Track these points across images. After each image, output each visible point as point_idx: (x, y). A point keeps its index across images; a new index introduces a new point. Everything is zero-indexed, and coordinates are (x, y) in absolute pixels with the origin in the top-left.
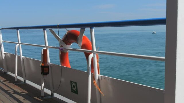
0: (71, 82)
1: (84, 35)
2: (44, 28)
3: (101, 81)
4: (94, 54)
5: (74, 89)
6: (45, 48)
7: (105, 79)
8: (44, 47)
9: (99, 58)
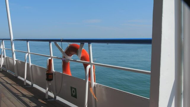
0: (71, 88)
1: (83, 49)
2: (50, 41)
3: (96, 88)
4: (91, 65)
5: (74, 94)
6: (50, 58)
7: (99, 86)
8: (50, 57)
9: (95, 68)
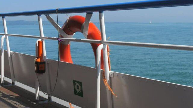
0: (75, 82)
1: (90, 22)
2: (39, 13)
3: (113, 79)
4: (104, 45)
5: (78, 91)
6: (40, 40)
7: (117, 76)
8: (39, 38)
9: (109, 50)
